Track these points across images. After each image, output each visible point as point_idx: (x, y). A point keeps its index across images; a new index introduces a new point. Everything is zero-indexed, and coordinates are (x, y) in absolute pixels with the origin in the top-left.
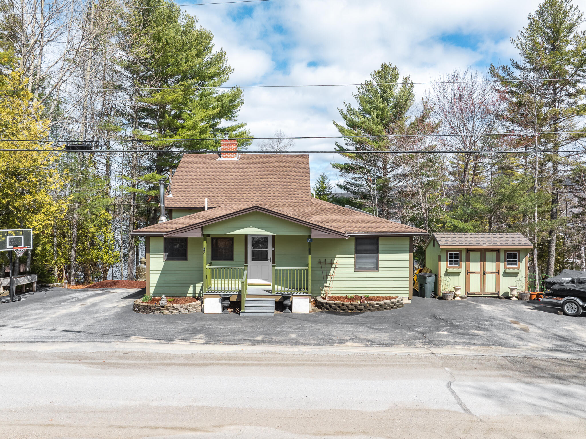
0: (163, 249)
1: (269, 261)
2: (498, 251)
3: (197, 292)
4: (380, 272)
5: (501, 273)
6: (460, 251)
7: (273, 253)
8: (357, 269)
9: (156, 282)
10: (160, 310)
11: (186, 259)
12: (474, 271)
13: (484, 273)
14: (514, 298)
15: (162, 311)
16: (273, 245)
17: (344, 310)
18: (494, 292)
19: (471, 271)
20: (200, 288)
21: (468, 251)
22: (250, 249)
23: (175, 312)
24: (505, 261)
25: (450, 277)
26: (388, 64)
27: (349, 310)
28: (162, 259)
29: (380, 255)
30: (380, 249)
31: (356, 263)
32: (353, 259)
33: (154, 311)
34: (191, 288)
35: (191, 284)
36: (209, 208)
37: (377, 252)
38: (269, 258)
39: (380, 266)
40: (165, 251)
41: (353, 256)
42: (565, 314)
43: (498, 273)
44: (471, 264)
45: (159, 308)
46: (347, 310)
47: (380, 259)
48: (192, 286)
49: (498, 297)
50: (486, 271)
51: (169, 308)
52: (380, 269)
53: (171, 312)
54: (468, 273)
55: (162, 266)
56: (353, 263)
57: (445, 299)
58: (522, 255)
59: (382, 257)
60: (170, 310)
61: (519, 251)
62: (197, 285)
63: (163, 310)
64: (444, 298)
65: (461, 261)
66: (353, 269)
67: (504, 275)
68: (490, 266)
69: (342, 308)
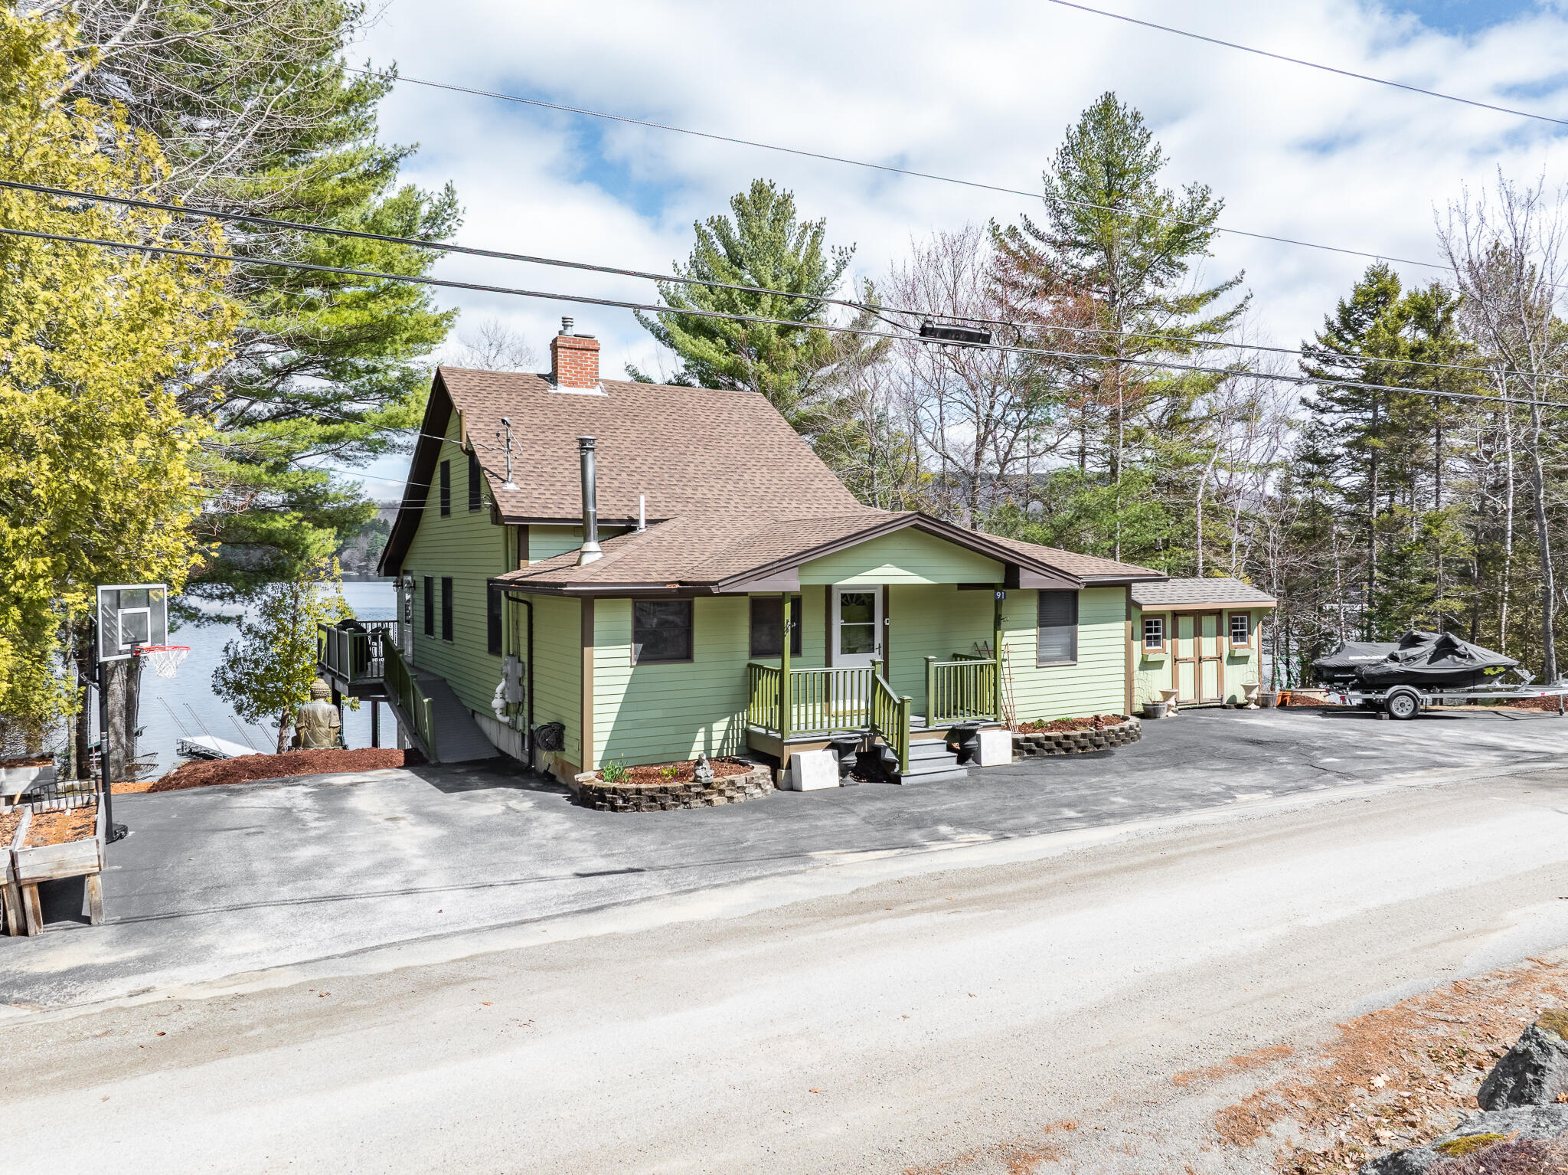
0: (629, 634)
1: (877, 651)
2: (1219, 613)
3: (716, 745)
4: (1079, 666)
5: (1225, 658)
6: (1162, 615)
7: (886, 629)
8: (1042, 661)
9: (610, 727)
10: (704, 794)
11: (687, 656)
12: (1185, 657)
13: (1200, 659)
14: (1253, 706)
15: (708, 798)
16: (886, 615)
17: (1067, 750)
18: (1215, 697)
19: (1180, 657)
20: (721, 735)
21: (1176, 614)
22: (837, 623)
23: (739, 797)
24: (1230, 635)
25: (1149, 672)
26: (767, 183)
27: (1079, 748)
28: (627, 662)
29: (1080, 628)
30: (1080, 615)
31: (1040, 646)
32: (1034, 640)
33: (686, 800)
34: (700, 736)
35: (701, 725)
36: (649, 522)
37: (1075, 621)
38: (876, 646)
39: (1079, 651)
40: (636, 640)
41: (1034, 631)
42: (1393, 717)
43: (1220, 658)
44: (1180, 641)
45: (699, 790)
46: (1075, 750)
47: (1080, 636)
48: (703, 730)
49: (1224, 707)
50: (1203, 656)
51: (722, 787)
52: (1079, 658)
53: (730, 798)
54: (1176, 660)
55: (627, 680)
56: (1034, 647)
57: (1155, 717)
58: (1254, 620)
59: (1084, 631)
60: (728, 793)
61: (1247, 612)
62: (716, 726)
63: (711, 794)
64: (1152, 714)
65: (1164, 637)
66: (1034, 663)
67: (1228, 663)
68: (1209, 645)
69: (1065, 746)
